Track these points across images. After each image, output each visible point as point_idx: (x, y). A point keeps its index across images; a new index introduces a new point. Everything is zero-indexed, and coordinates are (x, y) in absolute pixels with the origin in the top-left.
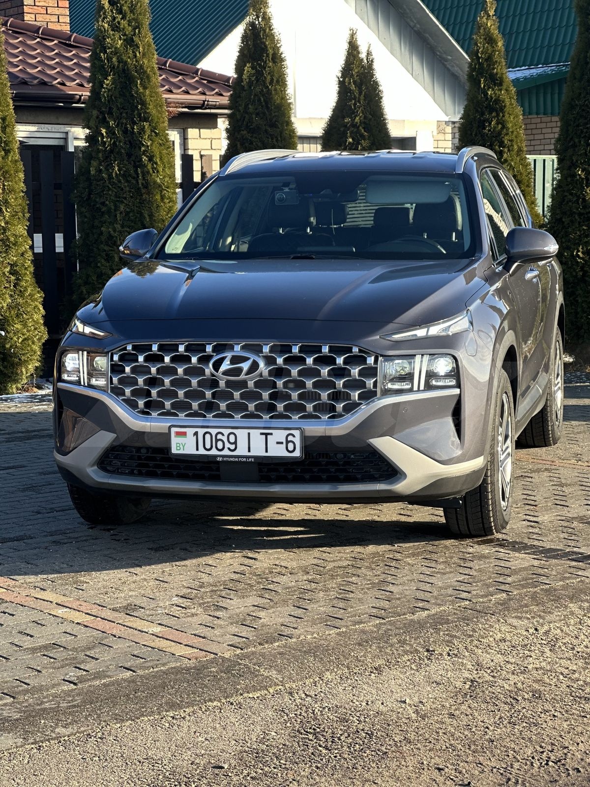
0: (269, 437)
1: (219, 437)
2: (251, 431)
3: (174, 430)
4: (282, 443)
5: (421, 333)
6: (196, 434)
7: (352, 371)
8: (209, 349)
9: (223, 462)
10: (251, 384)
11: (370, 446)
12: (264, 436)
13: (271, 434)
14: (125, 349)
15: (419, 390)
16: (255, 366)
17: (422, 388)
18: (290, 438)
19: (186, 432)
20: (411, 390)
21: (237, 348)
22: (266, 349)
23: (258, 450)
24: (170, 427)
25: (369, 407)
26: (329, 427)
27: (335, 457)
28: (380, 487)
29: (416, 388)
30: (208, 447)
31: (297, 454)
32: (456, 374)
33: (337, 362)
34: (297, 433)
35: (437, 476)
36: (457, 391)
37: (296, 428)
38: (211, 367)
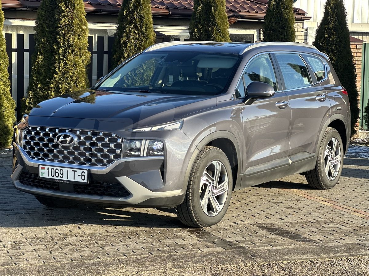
1: (57, 171)
2: (69, 169)
3: (41, 166)
4: (80, 176)
5: (148, 129)
6: (48, 169)
7: (111, 145)
8: (57, 131)
9: (58, 182)
10: (71, 148)
11: (116, 180)
12: (73, 172)
13: (76, 171)
14: (29, 129)
15: (143, 156)
16: (72, 140)
17: (145, 155)
18: (83, 174)
19: (45, 168)
20: (139, 156)
21: (67, 131)
22: (78, 132)
23: (71, 179)
24: (39, 165)
25: (116, 162)
26: (99, 170)
27: (103, 184)
28: (121, 199)
29: (141, 155)
30: (53, 175)
31: (85, 181)
32: (163, 150)
33: (105, 140)
34: (86, 171)
35: (149, 197)
36: (163, 158)
37: (86, 170)
38: (56, 139)
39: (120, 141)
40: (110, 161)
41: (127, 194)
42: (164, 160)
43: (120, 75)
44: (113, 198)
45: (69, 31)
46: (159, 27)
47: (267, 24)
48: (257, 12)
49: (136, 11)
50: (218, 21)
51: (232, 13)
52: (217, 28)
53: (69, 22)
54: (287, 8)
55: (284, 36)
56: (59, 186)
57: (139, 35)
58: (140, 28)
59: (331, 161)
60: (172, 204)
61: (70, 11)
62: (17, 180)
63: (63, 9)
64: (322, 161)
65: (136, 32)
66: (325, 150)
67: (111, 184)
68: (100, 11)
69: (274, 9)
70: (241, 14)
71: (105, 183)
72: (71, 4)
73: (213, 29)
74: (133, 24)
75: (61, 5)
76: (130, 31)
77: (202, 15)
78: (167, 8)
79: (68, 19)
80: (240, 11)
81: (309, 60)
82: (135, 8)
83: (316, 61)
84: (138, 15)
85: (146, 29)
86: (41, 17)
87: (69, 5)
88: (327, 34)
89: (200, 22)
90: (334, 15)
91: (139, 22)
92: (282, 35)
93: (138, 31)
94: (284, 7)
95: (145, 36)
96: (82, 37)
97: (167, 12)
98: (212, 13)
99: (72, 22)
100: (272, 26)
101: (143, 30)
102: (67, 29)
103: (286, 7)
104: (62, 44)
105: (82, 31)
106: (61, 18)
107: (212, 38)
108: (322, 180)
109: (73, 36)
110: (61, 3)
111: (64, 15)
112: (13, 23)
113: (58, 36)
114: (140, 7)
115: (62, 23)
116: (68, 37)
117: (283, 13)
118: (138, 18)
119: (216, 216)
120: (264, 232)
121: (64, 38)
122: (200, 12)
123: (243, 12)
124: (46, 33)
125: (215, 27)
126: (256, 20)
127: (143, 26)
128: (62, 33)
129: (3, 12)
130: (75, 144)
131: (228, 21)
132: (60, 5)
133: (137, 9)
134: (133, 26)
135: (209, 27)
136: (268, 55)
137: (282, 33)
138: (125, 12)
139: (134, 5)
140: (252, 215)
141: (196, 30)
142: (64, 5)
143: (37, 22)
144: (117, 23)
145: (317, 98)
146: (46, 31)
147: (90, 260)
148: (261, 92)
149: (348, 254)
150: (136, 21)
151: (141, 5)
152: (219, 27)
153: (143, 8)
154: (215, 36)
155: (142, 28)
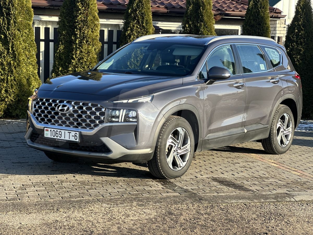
0: (70, 133)
1: (57, 132)
2: (65, 131)
3: (45, 129)
4: (73, 136)
5: (125, 101)
6: (51, 130)
7: (97, 113)
8: (58, 101)
9: (57, 141)
10: (67, 115)
11: (101, 140)
12: (69, 133)
13: (71, 133)
14: (37, 100)
15: (121, 122)
16: (68, 109)
17: (122, 121)
18: (76, 135)
19: (48, 130)
20: (118, 122)
21: (65, 102)
22: (73, 103)
23: (67, 138)
24: (44, 127)
25: (101, 126)
26: (88, 132)
27: (91, 143)
28: (103, 155)
29: (120, 121)
30: (54, 135)
31: (77, 140)
32: (137, 117)
33: (93, 109)
34: (78, 133)
35: (124, 153)
36: (136, 124)
37: (78, 132)
38: (57, 108)
39: (103, 110)
40: (96, 126)
41: (108, 151)
42: (137, 125)
43: (113, 60)
44: (97, 154)
45: (84, 25)
46: (160, 23)
47: (246, 21)
48: (241, 11)
49: (139, 10)
50: (205, 18)
51: (219, 12)
52: (204, 24)
53: (85, 18)
54: (263, 8)
55: (261, 30)
56: (58, 144)
57: (141, 29)
58: (142, 23)
59: (283, 131)
60: (143, 160)
61: (85, 10)
62: (28, 139)
63: (80, 7)
64: (274, 131)
65: (138, 26)
66: (277, 122)
67: (97, 143)
68: (111, 9)
69: (252, 8)
70: (227, 12)
71: (92, 142)
72: (86, 4)
73: (201, 25)
74: (136, 20)
75: (78, 5)
76: (134, 26)
77: (193, 13)
78: (166, 8)
79: (84, 15)
80: (226, 10)
81: (266, 50)
82: (138, 7)
83: (272, 51)
84: (140, 13)
85: (146, 24)
86: (62, 14)
87: (84, 4)
88: (297, 30)
89: (190, 19)
90: (303, 14)
91: (141, 18)
92: (259, 30)
93: (140, 26)
94: (261, 7)
95: (145, 30)
96: (95, 30)
97: (166, 11)
98: (201, 12)
99: (87, 18)
100: (251, 22)
101: (144, 25)
102: (83, 23)
103: (262, 6)
104: (78, 36)
105: (94, 26)
106: (78, 15)
107: (200, 32)
108: (274, 146)
109: (87, 29)
110: (79, 3)
111: (81, 13)
112: (43, 19)
113: (76, 30)
114: (142, 7)
115: (79, 19)
116: (83, 30)
117: (260, 12)
118: (140, 15)
119: (179, 170)
120: (215, 183)
121: (80, 31)
122: (191, 11)
123: (229, 11)
124: (67, 27)
125: (202, 23)
126: (240, 18)
127: (144, 22)
128: (79, 27)
129: (33, 9)
130: (70, 112)
131: (214, 18)
132: (78, 4)
133: (139, 8)
134: (136, 22)
135: (198, 23)
136: (230, 45)
137: (258, 28)
138: (130, 10)
139: (137, 5)
140: (211, 172)
141: (187, 25)
142: (81, 5)
143: (59, 18)
144: (123, 19)
145: (271, 81)
146: (67, 25)
147: (76, 198)
148: (219, 75)
149: (275, 200)
150: (138, 17)
151: (143, 5)
152: (206, 23)
153: (144, 8)
154: (203, 31)
155: (143, 23)
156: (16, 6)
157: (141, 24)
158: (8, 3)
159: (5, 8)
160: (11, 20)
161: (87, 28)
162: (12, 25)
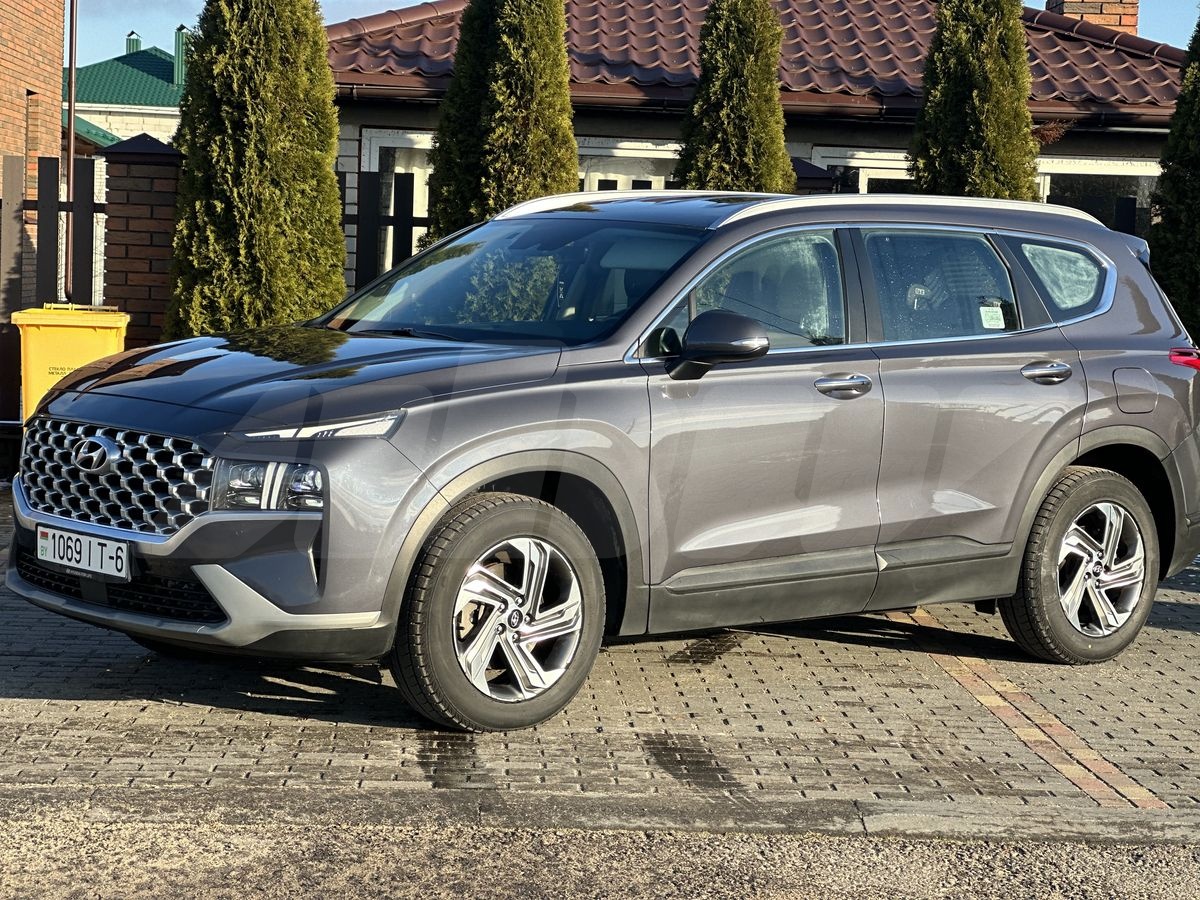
0: (104, 548)
1: (70, 543)
2: (92, 539)
3: (40, 529)
4: (113, 558)
5: (286, 434)
6: (54, 536)
7: (185, 475)
8: (80, 430)
9: (69, 575)
10: (102, 479)
11: (194, 575)
12: (101, 547)
13: (105, 545)
15: (268, 508)
16: (104, 457)
17: (273, 506)
18: (119, 553)
19: (47, 533)
20: (256, 508)
21: (99, 433)
22: (120, 436)
23: (95, 568)
24: (38, 525)
25: (199, 521)
26: (161, 544)
27: (166, 585)
28: (202, 630)
29: (264, 506)
30: (62, 555)
31: (123, 574)
32: (322, 494)
33: (174, 461)
34: (124, 546)
35: (274, 625)
36: (318, 516)
37: (124, 541)
38: (74, 453)
39: (207, 463)
40: (183, 520)
41: (219, 616)
42: (322, 522)
45: (514, 163)
49: (728, 104)
50: (990, 134)
51: (1093, 109)
52: (985, 154)
53: (518, 136)
56: (79, 586)
58: (739, 155)
59: (1096, 574)
61: (520, 106)
63: (501, 98)
64: (1044, 572)
65: (727, 167)
66: (1061, 537)
67: (186, 586)
70: (1125, 110)
71: (170, 583)
72: (524, 83)
73: (972, 158)
74: (716, 142)
75: (496, 88)
76: (708, 165)
77: (945, 115)
78: (876, 95)
79: (515, 128)
80: (1123, 101)
81: (1027, 254)
82: (724, 94)
83: (1063, 258)
84: (732, 116)
85: (757, 156)
86: (446, 124)
87: (517, 87)
91: (735, 136)
93: (733, 164)
95: (752, 178)
96: (554, 179)
97: (874, 106)
98: (974, 108)
99: (525, 138)
101: (746, 160)
102: (510, 156)
104: (491, 202)
105: (554, 164)
106: (492, 125)
107: (967, 189)
108: (1047, 631)
109: (525, 178)
110: (496, 82)
111: (503, 118)
113: (483, 180)
114: (741, 91)
115: (497, 140)
116: (511, 182)
118: (735, 124)
119: (525, 700)
121: (500, 186)
122: (937, 105)
123: (1134, 104)
124: (456, 172)
125: (978, 155)
127: (748, 150)
128: (495, 169)
131: (1034, 133)
132: (494, 86)
133: (730, 98)
134: (720, 149)
135: (963, 151)
136: (831, 233)
138: (696, 106)
139: (724, 86)
141: (923, 161)
142: (505, 89)
143: (435, 139)
144: (678, 141)
145: (1027, 373)
146: (457, 164)
148: (718, 342)
150: (725, 132)
151: (745, 85)
152: (994, 153)
153: (750, 96)
154: (978, 182)
155: (745, 155)
156: (270, 95)
157: (735, 159)
158: (239, 86)
159: (229, 103)
160: (246, 145)
161: (524, 175)
162: (251, 167)
